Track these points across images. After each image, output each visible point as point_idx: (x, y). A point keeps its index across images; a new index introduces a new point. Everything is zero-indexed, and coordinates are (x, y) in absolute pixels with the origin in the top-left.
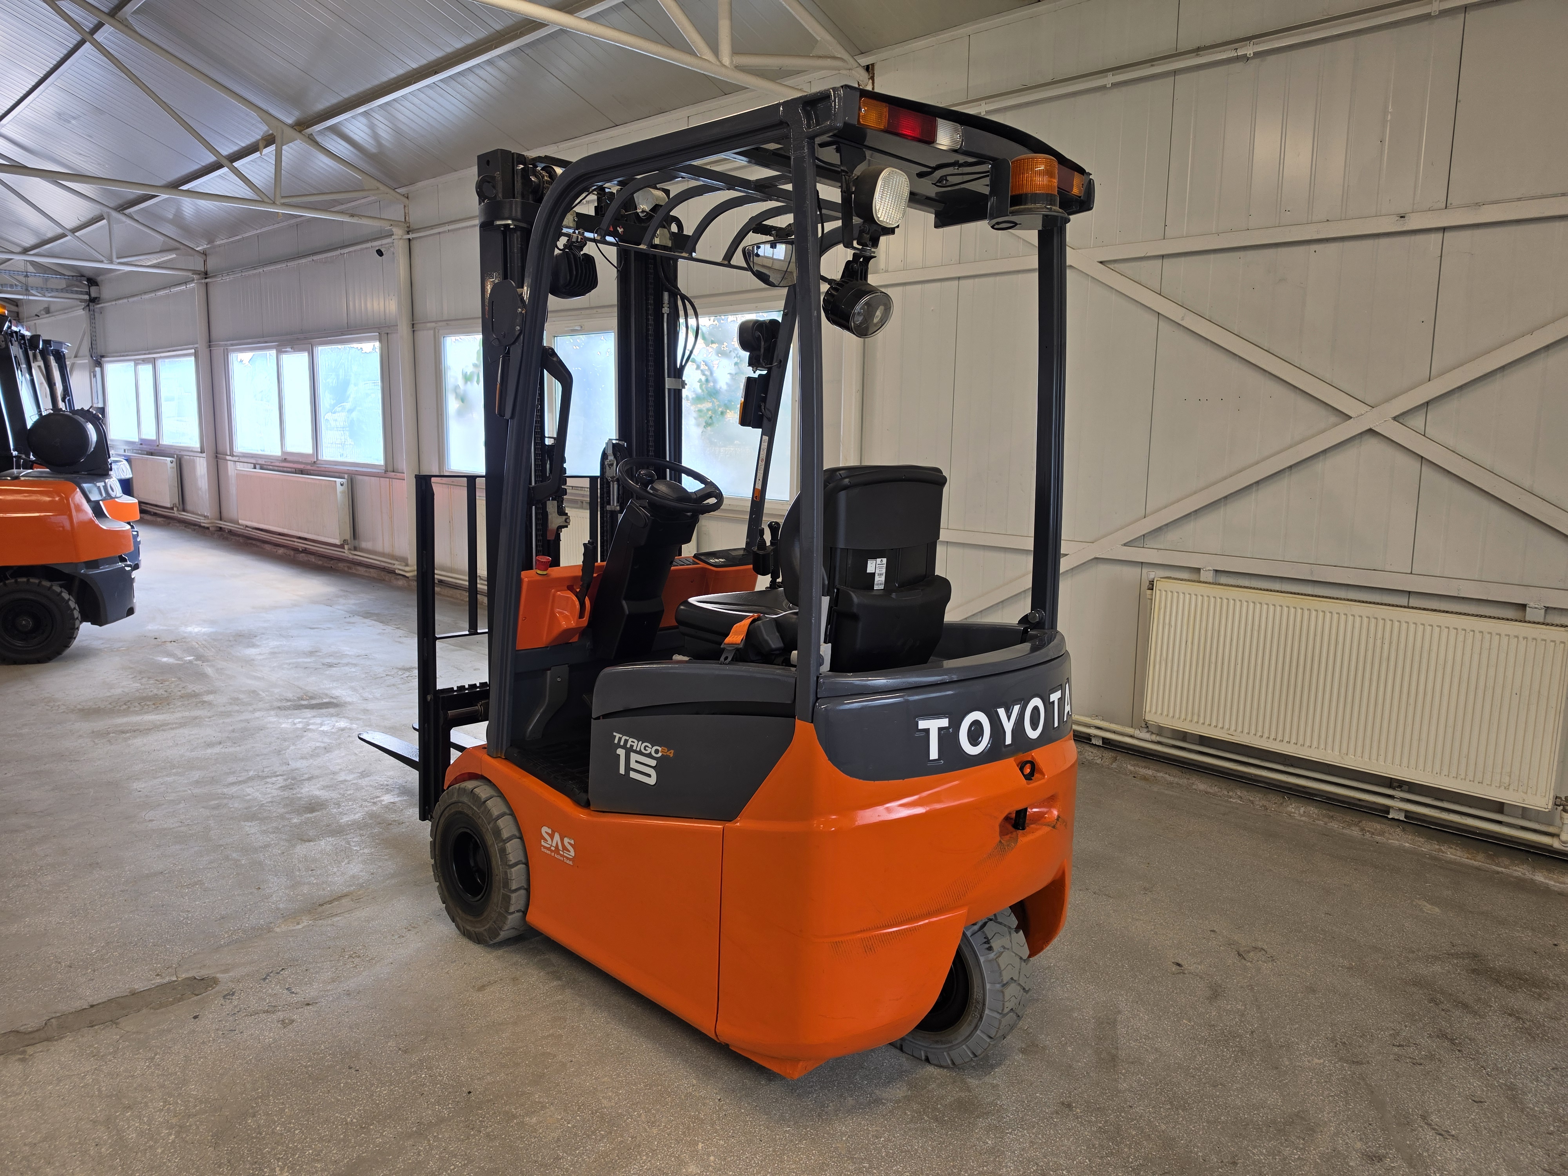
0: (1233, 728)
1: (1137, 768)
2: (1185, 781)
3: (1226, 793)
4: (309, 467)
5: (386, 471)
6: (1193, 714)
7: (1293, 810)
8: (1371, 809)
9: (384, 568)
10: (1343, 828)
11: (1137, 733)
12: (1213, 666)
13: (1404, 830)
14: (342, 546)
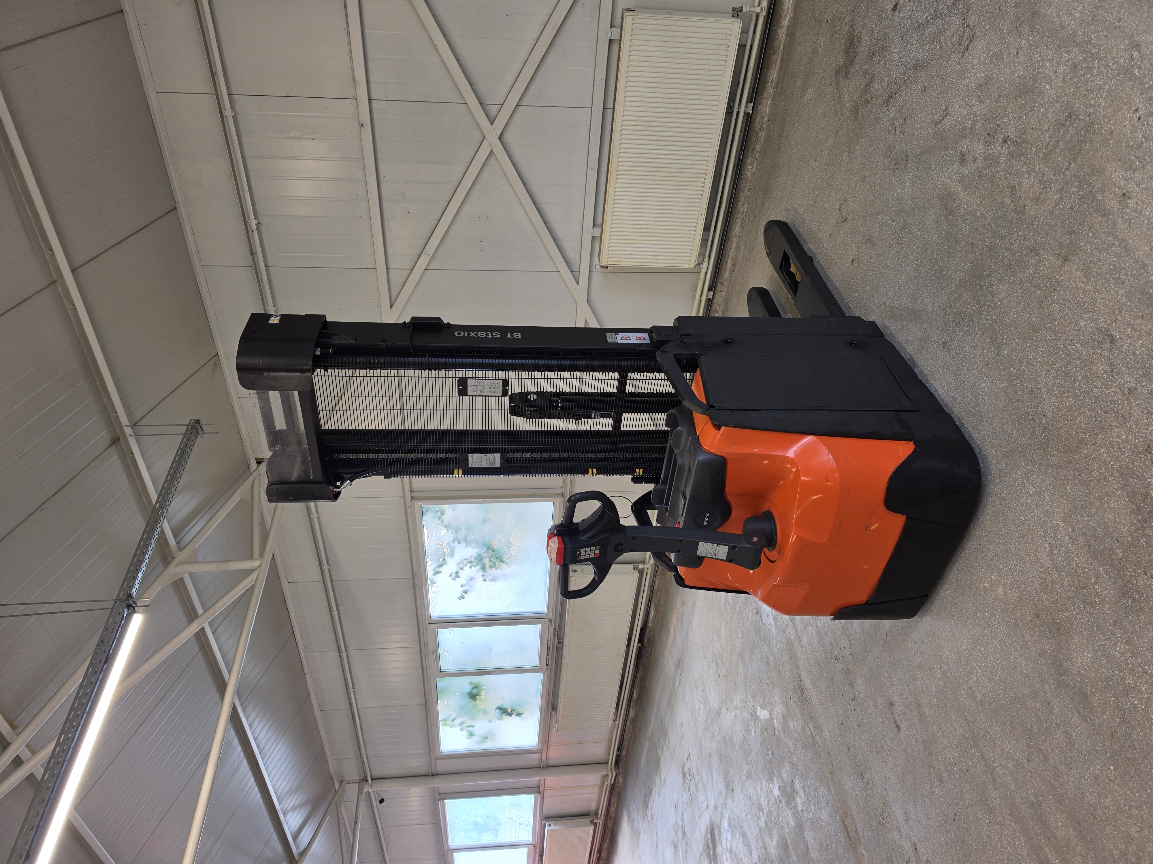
0: (697, 213)
1: (727, 270)
2: (734, 239)
3: (741, 214)
4: (538, 850)
5: (539, 792)
6: (689, 238)
7: (750, 173)
8: (746, 123)
9: (610, 792)
10: (760, 141)
11: (704, 271)
12: (657, 227)
13: (759, 104)
14: (595, 825)
